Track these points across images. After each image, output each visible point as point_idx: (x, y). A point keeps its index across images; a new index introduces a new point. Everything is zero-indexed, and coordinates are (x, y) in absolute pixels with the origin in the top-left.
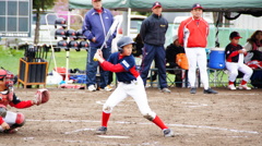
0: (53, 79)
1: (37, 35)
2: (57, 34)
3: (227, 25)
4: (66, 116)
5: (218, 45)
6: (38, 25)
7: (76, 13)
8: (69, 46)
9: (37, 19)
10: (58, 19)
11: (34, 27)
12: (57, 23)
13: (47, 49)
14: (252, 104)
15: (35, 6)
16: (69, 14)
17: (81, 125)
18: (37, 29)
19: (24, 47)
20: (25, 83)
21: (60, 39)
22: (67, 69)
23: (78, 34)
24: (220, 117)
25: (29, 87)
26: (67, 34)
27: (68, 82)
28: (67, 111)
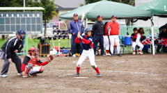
0: (53, 52)
1: (45, 32)
2: (54, 31)
3: (132, 25)
4: (59, 69)
5: (128, 34)
6: (45, 28)
7: (63, 21)
8: (60, 37)
9: (45, 25)
10: (54, 24)
11: (43, 29)
12: (54, 26)
13: (50, 38)
14: (144, 61)
15: (44, 19)
16: (59, 22)
17: (66, 73)
18: (45, 30)
19: (39, 38)
20: (41, 55)
21: (56, 34)
22: (59, 47)
23: (63, 31)
24: (130, 67)
25: (42, 56)
26: (59, 31)
27: (60, 53)
28: (60, 66)
